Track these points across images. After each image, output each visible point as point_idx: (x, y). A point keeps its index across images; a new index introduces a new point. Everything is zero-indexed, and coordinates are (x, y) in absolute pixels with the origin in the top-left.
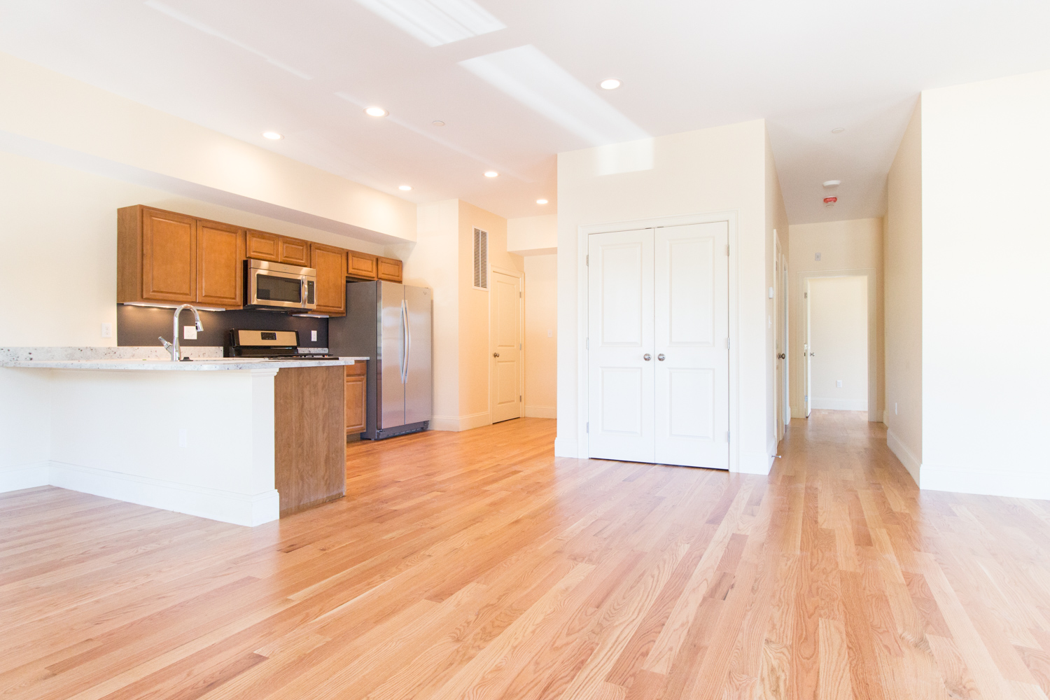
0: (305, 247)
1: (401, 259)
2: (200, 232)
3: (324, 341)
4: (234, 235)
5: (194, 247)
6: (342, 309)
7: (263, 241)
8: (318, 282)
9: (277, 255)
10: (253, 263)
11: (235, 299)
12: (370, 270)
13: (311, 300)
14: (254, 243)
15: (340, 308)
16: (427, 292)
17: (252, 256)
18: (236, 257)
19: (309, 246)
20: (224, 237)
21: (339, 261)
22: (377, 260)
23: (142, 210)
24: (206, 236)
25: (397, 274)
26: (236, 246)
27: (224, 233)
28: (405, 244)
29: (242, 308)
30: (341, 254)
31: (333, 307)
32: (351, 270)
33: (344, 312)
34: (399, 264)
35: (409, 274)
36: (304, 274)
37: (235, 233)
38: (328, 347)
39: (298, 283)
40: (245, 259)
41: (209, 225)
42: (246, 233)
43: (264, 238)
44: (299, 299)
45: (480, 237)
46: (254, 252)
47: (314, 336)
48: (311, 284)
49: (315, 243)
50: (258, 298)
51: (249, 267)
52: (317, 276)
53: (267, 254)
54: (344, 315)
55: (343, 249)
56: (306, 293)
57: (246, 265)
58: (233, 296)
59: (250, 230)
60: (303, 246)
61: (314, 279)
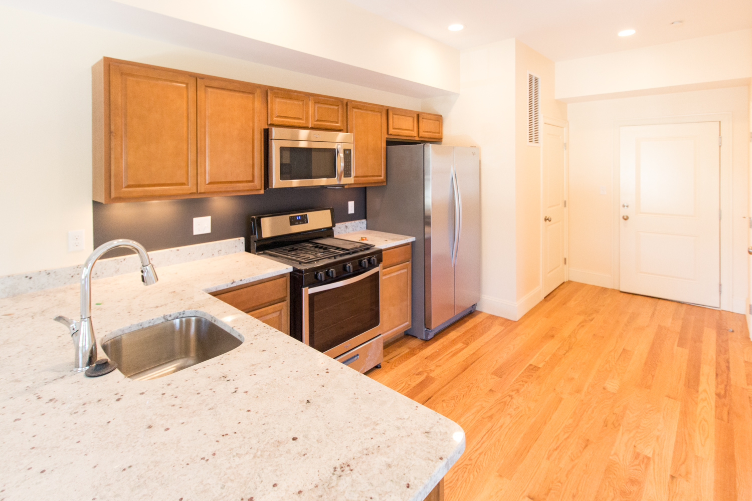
0: (340, 107)
1: (441, 114)
2: (201, 93)
3: (362, 213)
4: (251, 96)
5: (192, 117)
6: (382, 178)
7: (288, 101)
8: (356, 148)
9: (307, 119)
10: (275, 132)
11: (252, 181)
12: (411, 128)
13: (347, 173)
14: (278, 106)
15: (381, 176)
16: (474, 150)
17: (275, 123)
18: (254, 125)
19: (346, 105)
20: (237, 100)
21: (378, 120)
22: (418, 116)
23: (109, 65)
24: (211, 100)
25: (437, 131)
26: (253, 109)
27: (237, 94)
28: (445, 95)
29: (262, 192)
30: (381, 112)
31: (373, 176)
32: (391, 131)
33: (385, 180)
34: (439, 119)
35: (449, 131)
36: (339, 141)
37: (253, 93)
38: (366, 218)
39: (333, 153)
40: (266, 127)
41: (215, 84)
42: (267, 93)
43: (291, 98)
44: (333, 174)
45: (533, 82)
46: (278, 117)
47: (351, 207)
48: (347, 153)
49: (352, 101)
50: (282, 178)
51: (270, 138)
52: (356, 140)
53: (295, 118)
54: (385, 184)
55: (383, 106)
56: (342, 164)
57: (267, 134)
58: (250, 178)
59: (272, 88)
60: (338, 106)
61: (351, 147)
